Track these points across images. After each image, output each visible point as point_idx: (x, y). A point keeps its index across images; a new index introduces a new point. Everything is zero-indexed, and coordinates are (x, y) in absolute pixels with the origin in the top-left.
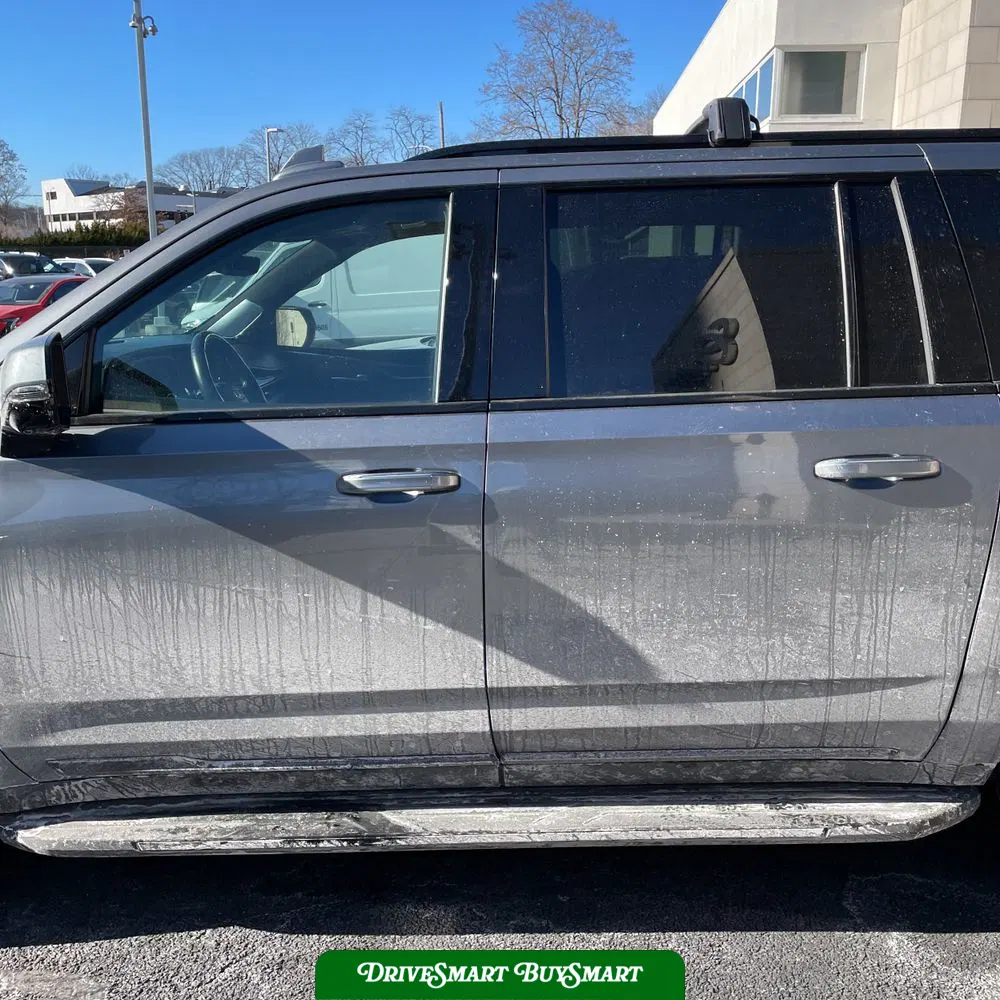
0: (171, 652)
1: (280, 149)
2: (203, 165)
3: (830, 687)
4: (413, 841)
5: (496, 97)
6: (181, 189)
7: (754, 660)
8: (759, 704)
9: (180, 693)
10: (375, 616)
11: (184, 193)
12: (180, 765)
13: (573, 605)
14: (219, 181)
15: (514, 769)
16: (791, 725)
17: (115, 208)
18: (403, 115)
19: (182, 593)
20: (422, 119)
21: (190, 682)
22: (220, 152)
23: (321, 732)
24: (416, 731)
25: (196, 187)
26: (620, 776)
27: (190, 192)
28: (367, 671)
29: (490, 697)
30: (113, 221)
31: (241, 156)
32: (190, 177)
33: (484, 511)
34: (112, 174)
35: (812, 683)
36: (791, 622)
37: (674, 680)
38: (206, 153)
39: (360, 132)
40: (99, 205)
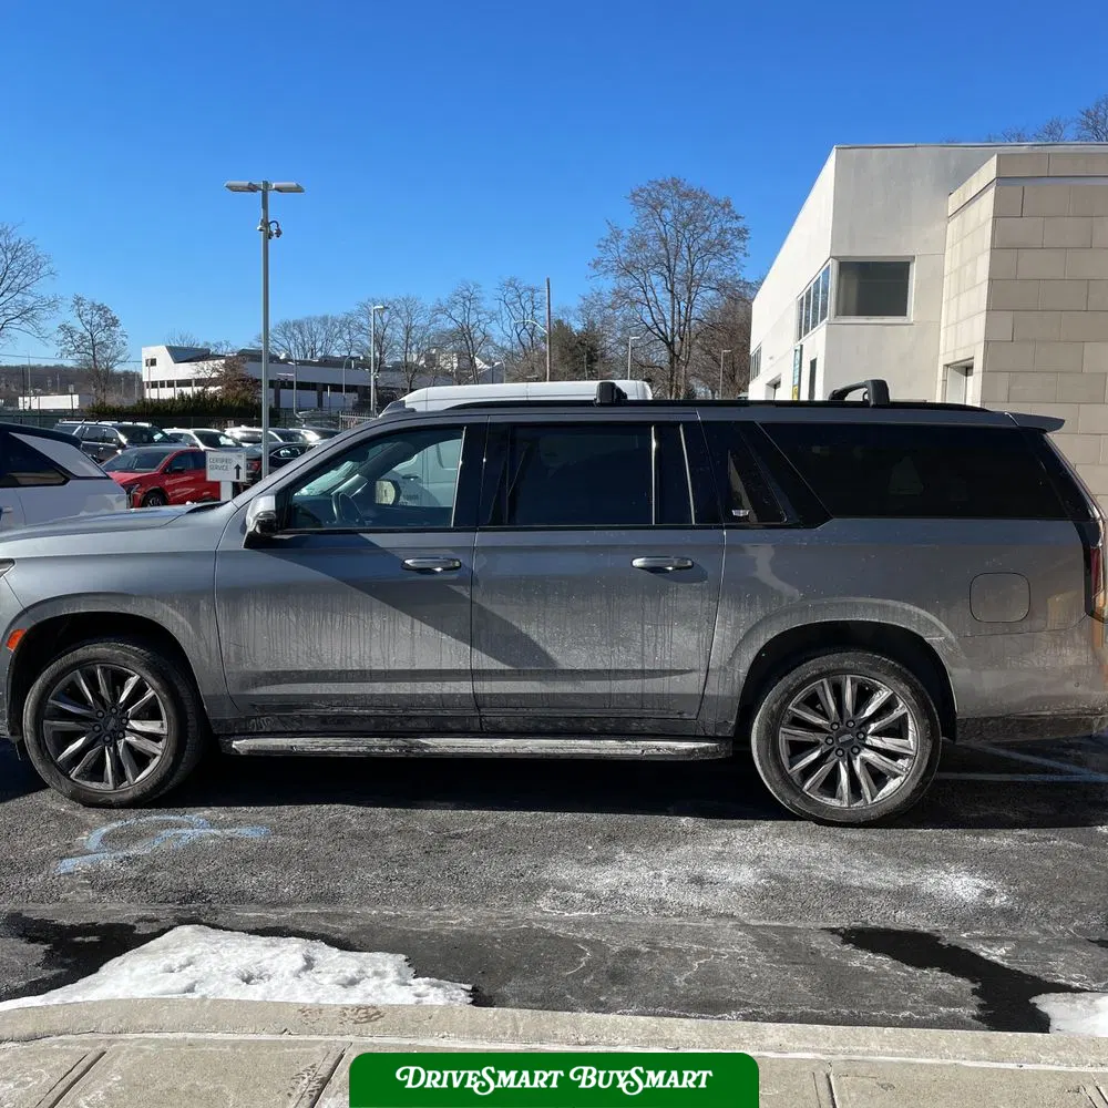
0: (318, 646)
1: (385, 321)
2: (306, 333)
3: (643, 674)
4: (432, 750)
5: (606, 272)
6: (283, 357)
7: (604, 659)
8: (608, 682)
9: (321, 668)
10: (417, 631)
11: (285, 361)
12: (317, 708)
13: (514, 627)
14: (321, 349)
15: (487, 719)
16: (626, 694)
17: (215, 375)
18: (513, 286)
19: (325, 616)
20: (533, 290)
21: (326, 662)
22: (324, 320)
23: (388, 691)
24: (436, 692)
25: (297, 356)
26: (543, 726)
27: (291, 361)
28: (412, 659)
29: (474, 675)
30: (212, 389)
31: (346, 323)
32: (292, 345)
33: (472, 581)
34: (213, 342)
35: (634, 671)
36: (622, 639)
37: (565, 667)
38: (310, 320)
39: (468, 303)
40: (198, 372)
